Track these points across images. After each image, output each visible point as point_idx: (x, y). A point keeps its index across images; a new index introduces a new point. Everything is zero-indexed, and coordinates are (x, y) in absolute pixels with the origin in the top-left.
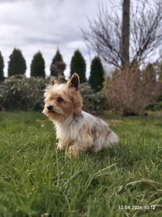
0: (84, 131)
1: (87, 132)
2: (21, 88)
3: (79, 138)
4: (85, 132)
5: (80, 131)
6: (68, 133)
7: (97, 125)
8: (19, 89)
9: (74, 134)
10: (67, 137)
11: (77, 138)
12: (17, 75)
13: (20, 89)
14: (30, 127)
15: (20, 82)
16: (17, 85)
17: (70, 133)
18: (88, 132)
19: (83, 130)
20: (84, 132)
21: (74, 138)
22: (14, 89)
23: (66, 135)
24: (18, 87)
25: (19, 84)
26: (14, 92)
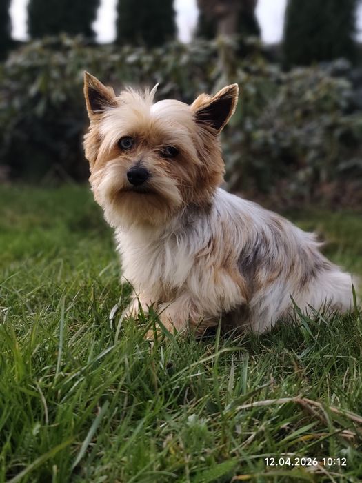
0: (210, 261)
1: (219, 263)
2: (64, 91)
3: (194, 284)
4: (214, 265)
5: (197, 261)
6: (158, 265)
7: (267, 243)
8: (58, 96)
9: (175, 268)
10: (154, 278)
11: (186, 282)
12: (50, 39)
13: (62, 97)
14: (82, 243)
15: (62, 68)
16: (48, 78)
17: (163, 264)
18: (225, 265)
19: (206, 256)
20: (209, 264)
21: (178, 280)
22: (39, 96)
23: (152, 271)
24: (52, 85)
25: (55, 74)
26: (40, 108)
